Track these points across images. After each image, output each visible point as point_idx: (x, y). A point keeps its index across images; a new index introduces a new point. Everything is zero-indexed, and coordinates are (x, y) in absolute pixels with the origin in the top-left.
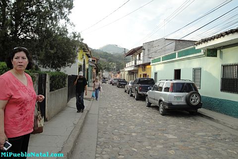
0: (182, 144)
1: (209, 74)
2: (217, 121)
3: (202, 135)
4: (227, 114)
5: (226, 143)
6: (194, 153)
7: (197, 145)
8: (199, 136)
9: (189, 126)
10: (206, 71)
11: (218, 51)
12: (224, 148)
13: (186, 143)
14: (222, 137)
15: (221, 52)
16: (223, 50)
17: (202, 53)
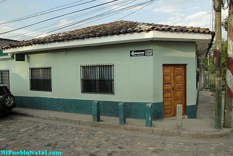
0: (14, 142)
1: (18, 76)
2: (32, 116)
3: (25, 131)
4: (37, 109)
5: (46, 131)
6: (28, 145)
7: (27, 139)
8: (23, 132)
9: (11, 126)
10: (14, 73)
11: (26, 56)
12: (46, 135)
13: (17, 140)
14: (41, 127)
15: (28, 57)
16: (30, 56)
17: (9, 56)
